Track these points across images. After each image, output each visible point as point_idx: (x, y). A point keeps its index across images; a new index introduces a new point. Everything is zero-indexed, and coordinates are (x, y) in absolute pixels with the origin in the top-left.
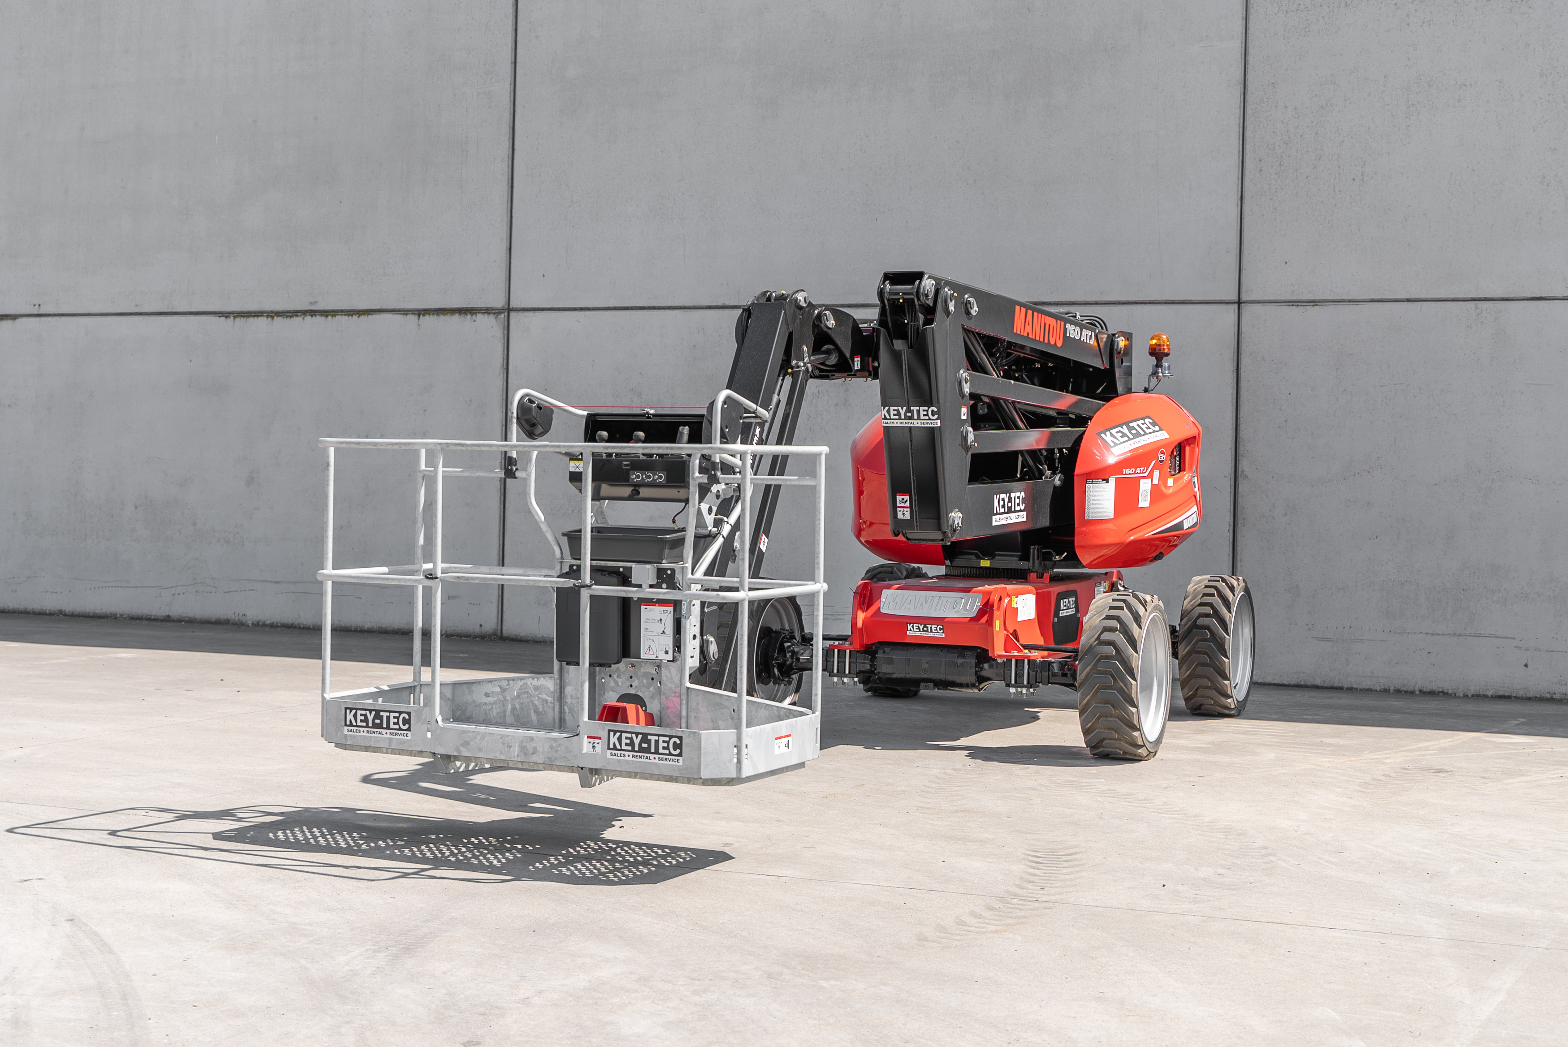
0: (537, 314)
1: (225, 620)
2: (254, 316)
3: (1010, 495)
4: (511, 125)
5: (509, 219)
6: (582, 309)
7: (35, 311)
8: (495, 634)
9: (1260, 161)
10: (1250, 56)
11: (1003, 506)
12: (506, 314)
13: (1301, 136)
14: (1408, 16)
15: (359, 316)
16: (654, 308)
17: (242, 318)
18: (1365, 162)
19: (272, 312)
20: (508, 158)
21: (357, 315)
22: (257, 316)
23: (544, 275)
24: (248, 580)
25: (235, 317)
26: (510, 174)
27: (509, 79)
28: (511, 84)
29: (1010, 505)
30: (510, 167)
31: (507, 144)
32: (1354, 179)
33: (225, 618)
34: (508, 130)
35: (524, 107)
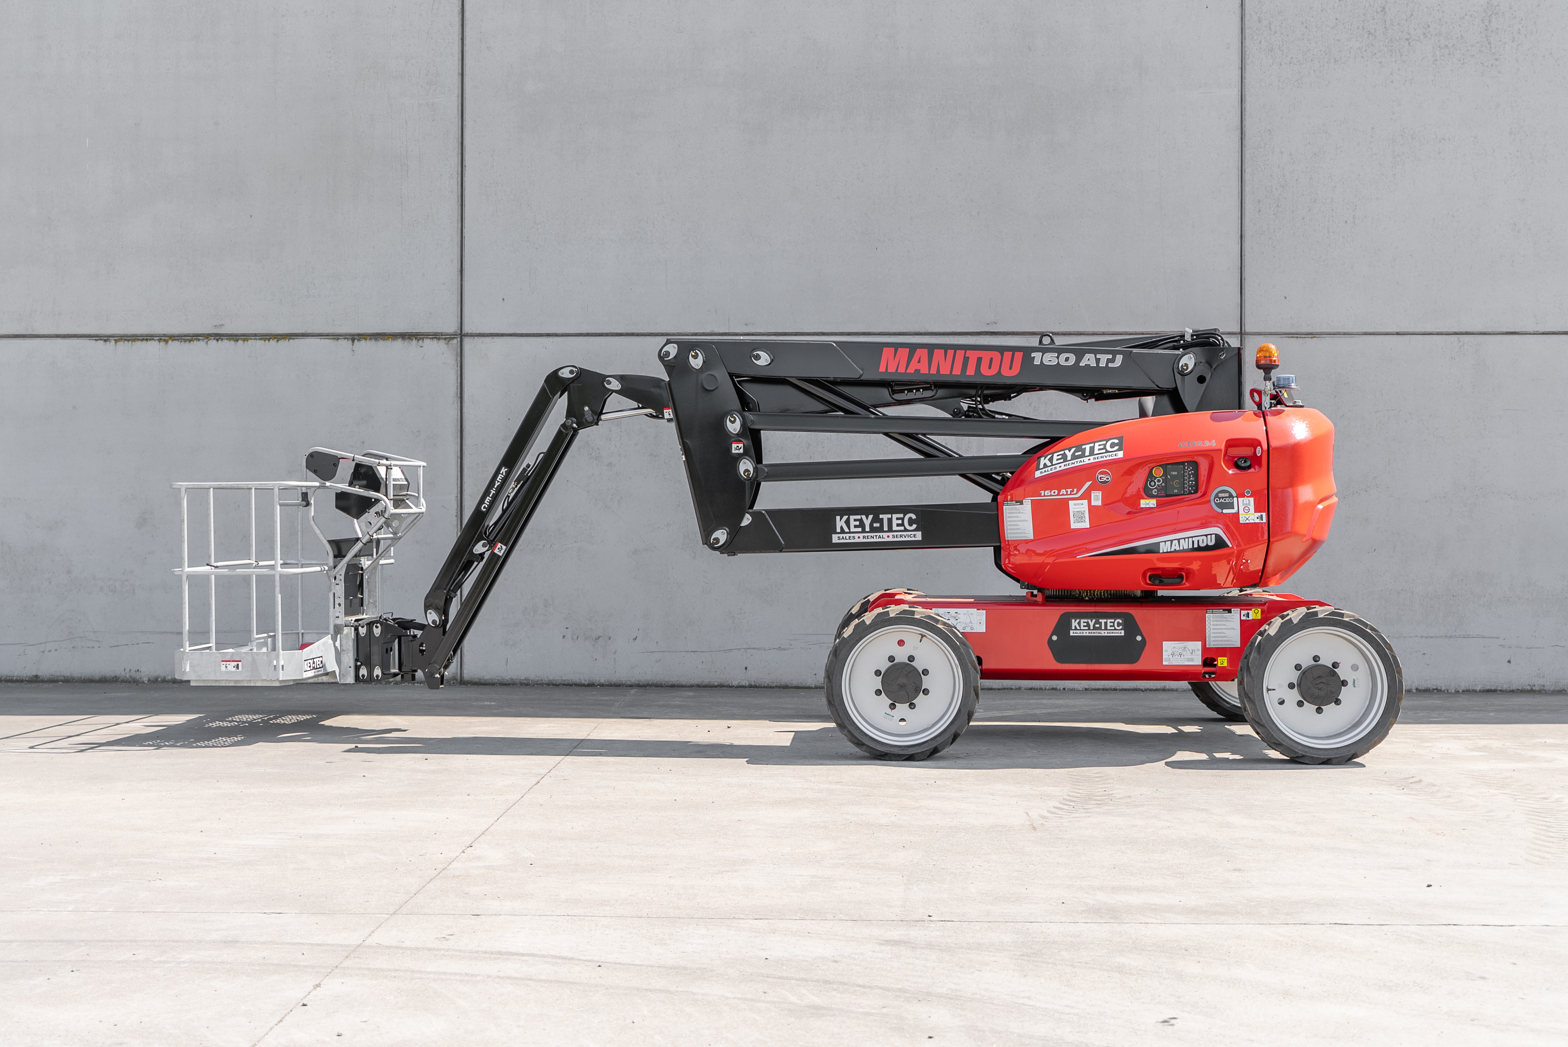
0: (496, 339)
1: (113, 678)
2: (142, 340)
4: (460, 140)
5: (460, 239)
6: (548, 335)
8: (455, 678)
9: (1259, 202)
10: (1247, 103)
12: (459, 339)
13: (1297, 180)
14: (1391, 74)
15: (278, 341)
16: (633, 335)
17: (126, 342)
18: (1356, 206)
19: (165, 335)
20: (458, 175)
21: (276, 340)
22: (147, 340)
23: (503, 299)
24: (142, 632)
25: (116, 341)
26: (460, 191)
27: (457, 91)
28: (458, 97)
30: (460, 184)
31: (456, 160)
32: (1346, 222)
33: (113, 675)
34: (456, 145)
35: (475, 121)
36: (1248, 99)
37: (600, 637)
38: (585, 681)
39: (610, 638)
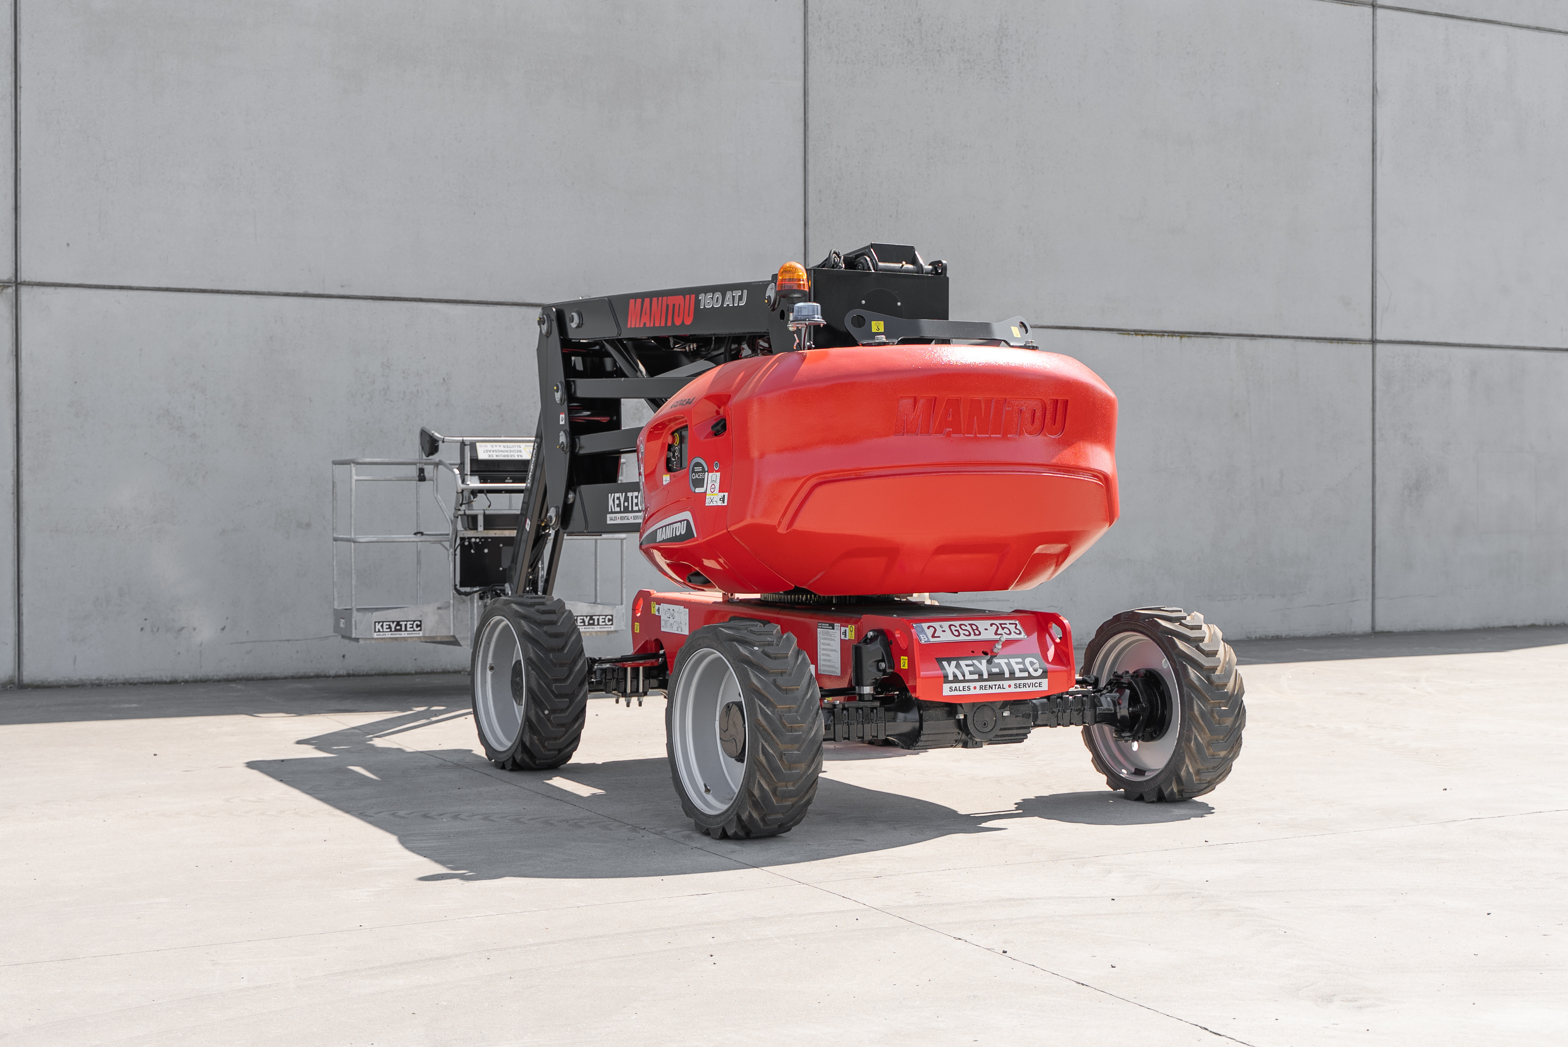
0: (60, 290)
3: (626, 495)
4: (13, 56)
6: (121, 288)
8: (11, 682)
9: (820, 192)
10: (810, 97)
11: (619, 505)
12: (14, 288)
13: (851, 174)
14: (926, 81)
16: (218, 292)
18: (898, 202)
20: (12, 96)
23: (68, 244)
26: (13, 115)
29: (626, 504)
30: (13, 107)
31: (10, 79)
32: (891, 216)
34: (10, 62)
35: (32, 36)
36: (812, 93)
37: (183, 628)
38: (167, 677)
39: (195, 629)
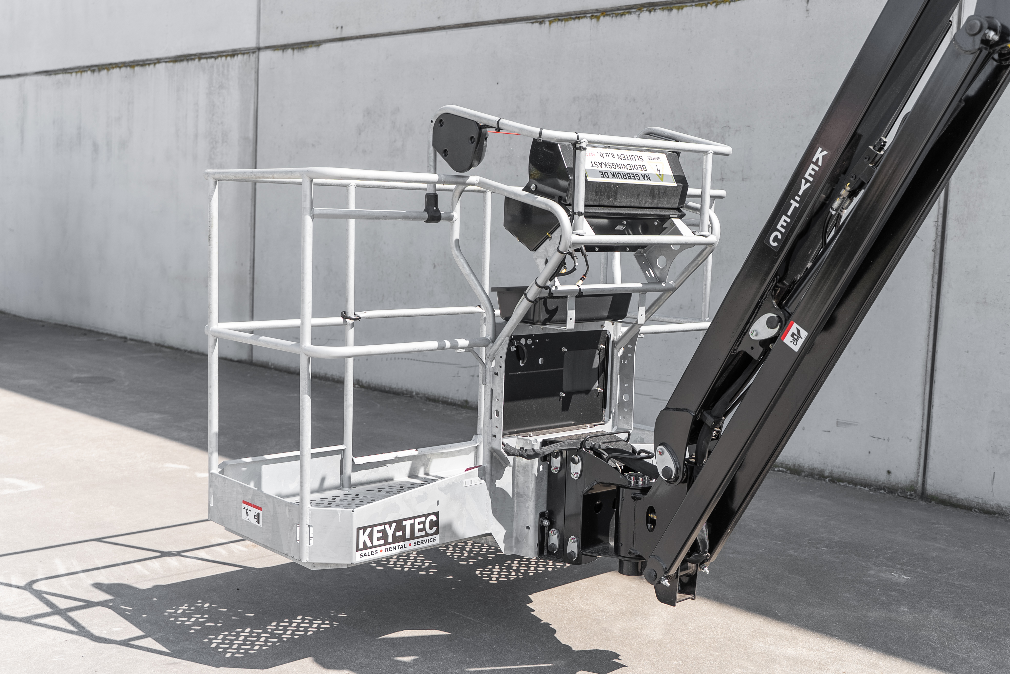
2: (574, 19)
7: (337, 34)
8: (912, 488)
17: (560, 22)
22: (579, 18)
25: (551, 22)
